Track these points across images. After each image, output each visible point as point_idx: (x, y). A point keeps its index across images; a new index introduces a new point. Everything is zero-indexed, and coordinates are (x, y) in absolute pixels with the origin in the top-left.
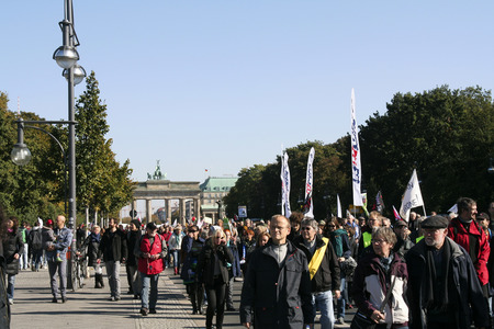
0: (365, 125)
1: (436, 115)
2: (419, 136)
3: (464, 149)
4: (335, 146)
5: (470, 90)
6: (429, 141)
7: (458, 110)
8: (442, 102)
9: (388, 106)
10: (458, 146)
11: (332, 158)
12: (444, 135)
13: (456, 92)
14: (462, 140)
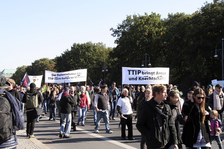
0: (64, 53)
1: (88, 51)
2: (82, 58)
3: (97, 63)
4: (53, 60)
5: (99, 43)
6: (85, 60)
7: (95, 50)
8: (90, 47)
9: (72, 48)
10: (95, 62)
11: (52, 64)
12: (90, 58)
13: (94, 44)
14: (96, 60)
